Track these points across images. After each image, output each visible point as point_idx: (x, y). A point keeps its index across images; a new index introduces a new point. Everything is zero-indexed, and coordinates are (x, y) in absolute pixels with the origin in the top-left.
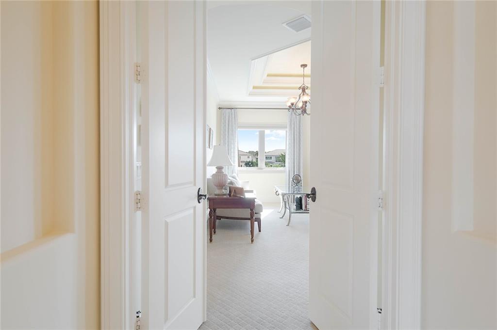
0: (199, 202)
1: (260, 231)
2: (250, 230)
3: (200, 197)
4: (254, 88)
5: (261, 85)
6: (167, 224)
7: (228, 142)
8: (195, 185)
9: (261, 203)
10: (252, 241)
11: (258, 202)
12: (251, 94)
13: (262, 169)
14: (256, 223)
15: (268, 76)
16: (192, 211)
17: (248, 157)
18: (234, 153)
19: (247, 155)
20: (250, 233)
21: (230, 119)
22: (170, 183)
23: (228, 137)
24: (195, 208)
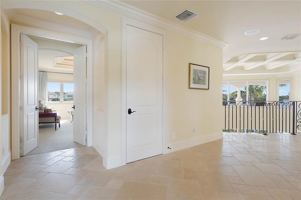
0: (36, 110)
1: (60, 127)
2: (55, 126)
3: (36, 109)
4: (57, 64)
5: (61, 63)
6: (28, 115)
7: (42, 88)
8: (35, 105)
9: (60, 116)
10: (56, 130)
11: (58, 115)
12: (55, 66)
13: (62, 102)
14: (58, 124)
15: (64, 59)
16: (34, 113)
17: (55, 96)
18: (45, 94)
19: (53, 94)
20: (55, 128)
21: (43, 77)
22: (28, 104)
23: (42, 86)
24: (35, 112)
